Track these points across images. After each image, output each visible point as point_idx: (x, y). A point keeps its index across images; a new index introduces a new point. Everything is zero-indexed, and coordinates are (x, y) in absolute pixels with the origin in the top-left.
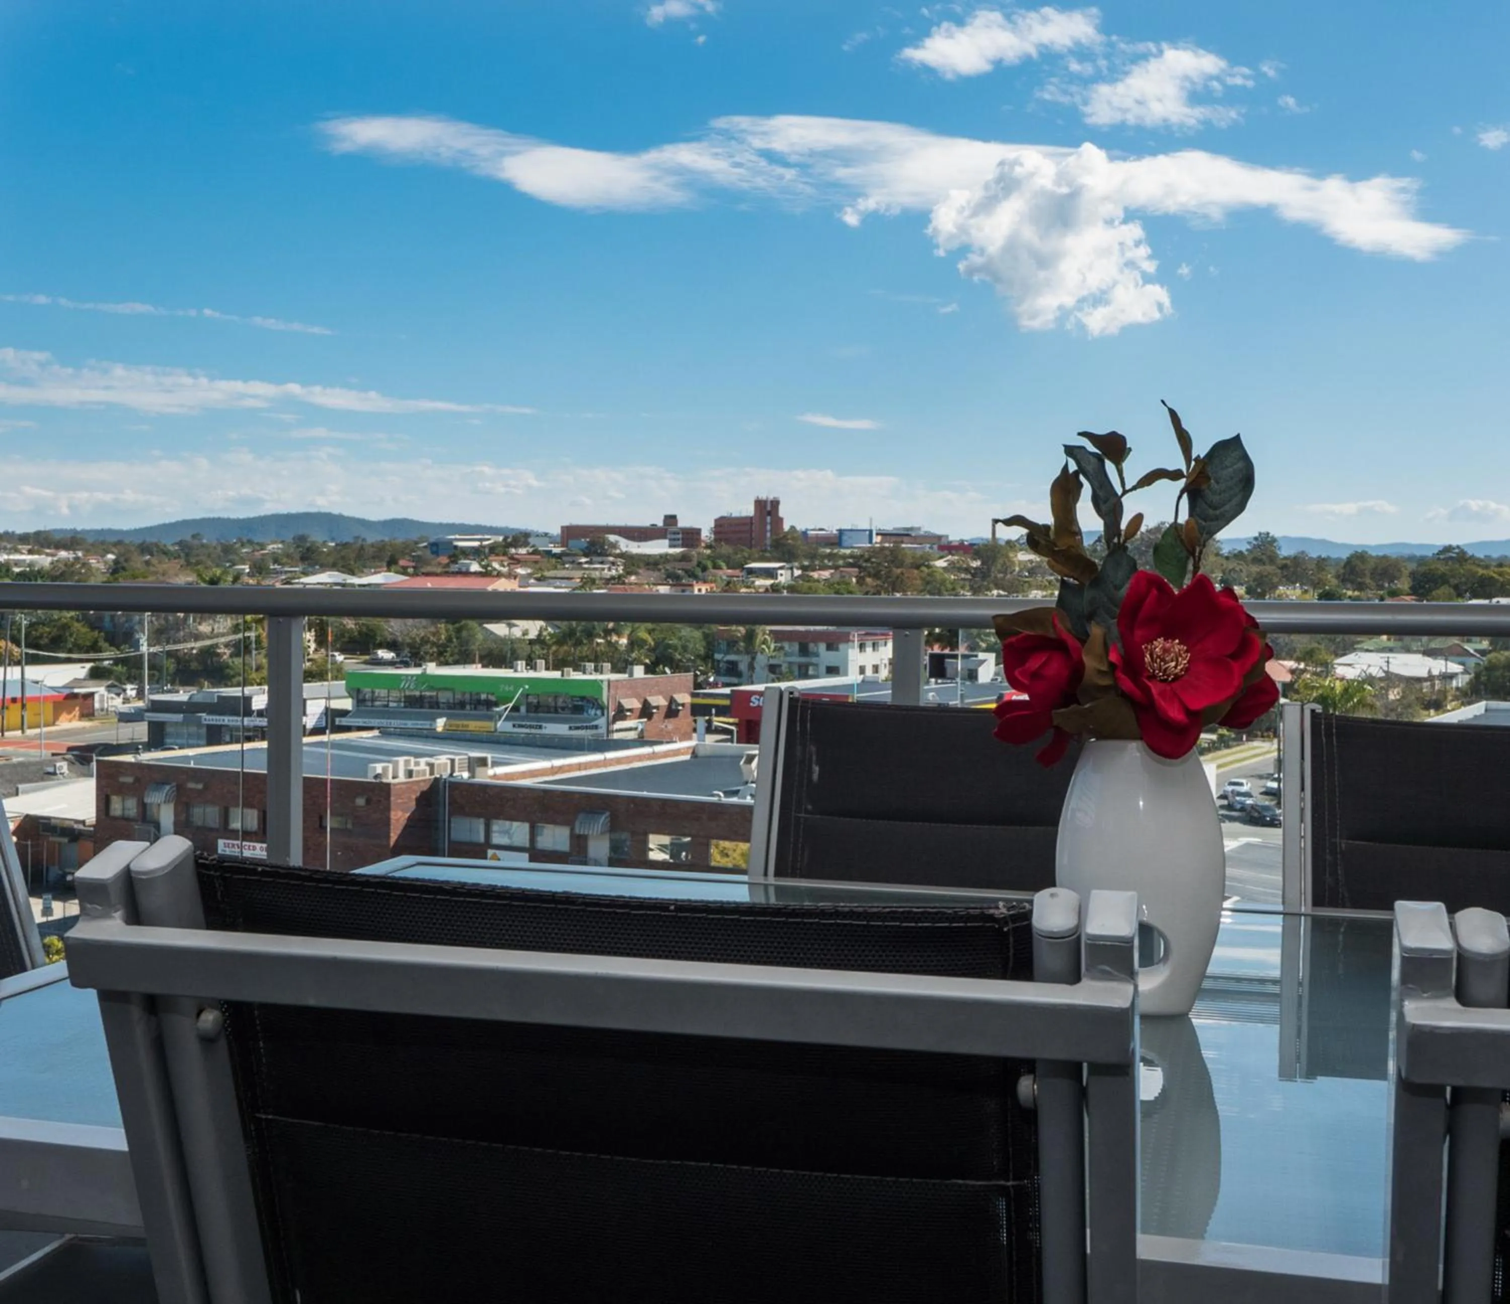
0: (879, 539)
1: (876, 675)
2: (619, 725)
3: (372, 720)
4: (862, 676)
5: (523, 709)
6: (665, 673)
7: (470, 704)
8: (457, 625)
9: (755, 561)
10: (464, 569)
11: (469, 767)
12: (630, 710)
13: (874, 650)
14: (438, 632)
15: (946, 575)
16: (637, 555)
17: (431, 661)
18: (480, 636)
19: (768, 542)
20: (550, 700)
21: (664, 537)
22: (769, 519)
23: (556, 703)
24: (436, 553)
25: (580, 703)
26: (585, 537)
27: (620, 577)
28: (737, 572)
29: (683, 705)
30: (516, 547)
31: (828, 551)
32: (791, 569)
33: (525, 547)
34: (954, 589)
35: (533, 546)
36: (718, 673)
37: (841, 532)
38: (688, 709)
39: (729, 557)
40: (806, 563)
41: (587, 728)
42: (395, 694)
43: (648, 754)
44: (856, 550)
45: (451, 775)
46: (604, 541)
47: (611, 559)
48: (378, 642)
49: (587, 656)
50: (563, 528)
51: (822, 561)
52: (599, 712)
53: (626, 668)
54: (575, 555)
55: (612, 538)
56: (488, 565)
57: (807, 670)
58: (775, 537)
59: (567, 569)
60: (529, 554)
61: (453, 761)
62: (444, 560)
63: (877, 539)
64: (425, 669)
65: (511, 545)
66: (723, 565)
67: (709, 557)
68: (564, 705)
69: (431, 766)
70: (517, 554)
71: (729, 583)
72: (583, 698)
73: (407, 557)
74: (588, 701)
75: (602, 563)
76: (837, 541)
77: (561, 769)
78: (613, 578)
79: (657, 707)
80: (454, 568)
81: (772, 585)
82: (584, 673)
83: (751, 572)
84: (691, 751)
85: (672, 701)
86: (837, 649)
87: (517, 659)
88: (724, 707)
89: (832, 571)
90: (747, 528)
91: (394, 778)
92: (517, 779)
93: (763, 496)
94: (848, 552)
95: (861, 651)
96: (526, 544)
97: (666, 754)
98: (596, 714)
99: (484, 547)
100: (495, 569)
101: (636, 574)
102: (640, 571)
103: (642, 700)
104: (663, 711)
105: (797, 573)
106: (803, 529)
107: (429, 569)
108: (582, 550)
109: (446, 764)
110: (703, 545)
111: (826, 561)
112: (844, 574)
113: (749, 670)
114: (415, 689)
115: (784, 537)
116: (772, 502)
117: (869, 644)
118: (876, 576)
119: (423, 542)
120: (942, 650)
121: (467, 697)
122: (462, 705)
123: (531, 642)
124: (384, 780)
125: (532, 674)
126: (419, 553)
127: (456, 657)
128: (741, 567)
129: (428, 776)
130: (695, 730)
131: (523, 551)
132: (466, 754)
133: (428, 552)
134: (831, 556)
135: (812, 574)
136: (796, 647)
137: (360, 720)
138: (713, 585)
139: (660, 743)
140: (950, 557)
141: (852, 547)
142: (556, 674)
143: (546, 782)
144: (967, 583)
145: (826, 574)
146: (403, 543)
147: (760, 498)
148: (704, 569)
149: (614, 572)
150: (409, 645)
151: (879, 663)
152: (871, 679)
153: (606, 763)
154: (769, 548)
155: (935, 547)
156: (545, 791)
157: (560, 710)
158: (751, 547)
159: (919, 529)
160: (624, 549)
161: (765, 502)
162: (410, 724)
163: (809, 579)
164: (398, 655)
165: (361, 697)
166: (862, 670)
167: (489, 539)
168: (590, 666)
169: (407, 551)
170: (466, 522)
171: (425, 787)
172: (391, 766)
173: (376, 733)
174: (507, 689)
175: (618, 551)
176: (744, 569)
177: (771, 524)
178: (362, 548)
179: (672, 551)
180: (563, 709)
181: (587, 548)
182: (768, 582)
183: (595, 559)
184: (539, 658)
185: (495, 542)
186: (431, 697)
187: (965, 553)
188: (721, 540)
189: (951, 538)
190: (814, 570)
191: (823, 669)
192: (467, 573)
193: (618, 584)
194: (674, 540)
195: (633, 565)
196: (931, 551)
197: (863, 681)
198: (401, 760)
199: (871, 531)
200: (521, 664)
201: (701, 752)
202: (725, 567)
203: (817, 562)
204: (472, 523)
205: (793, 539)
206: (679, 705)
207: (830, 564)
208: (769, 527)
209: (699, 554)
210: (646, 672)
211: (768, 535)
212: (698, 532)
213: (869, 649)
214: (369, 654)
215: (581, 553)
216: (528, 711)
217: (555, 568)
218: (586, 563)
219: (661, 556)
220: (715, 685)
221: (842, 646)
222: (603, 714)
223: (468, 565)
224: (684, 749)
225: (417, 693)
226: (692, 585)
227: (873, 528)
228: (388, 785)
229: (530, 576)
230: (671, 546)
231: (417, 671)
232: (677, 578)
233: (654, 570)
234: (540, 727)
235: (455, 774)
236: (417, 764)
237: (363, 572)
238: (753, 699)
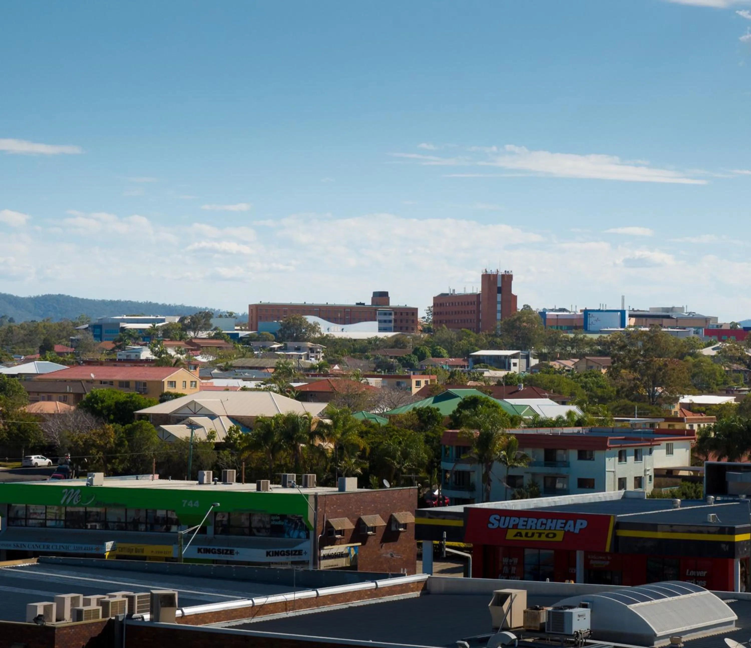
0: (633, 320)
1: (639, 490)
2: (327, 550)
3: (26, 543)
4: (623, 491)
5: (210, 530)
6: (382, 486)
7: (146, 523)
8: (129, 426)
9: (482, 348)
10: (133, 356)
11: (152, 606)
12: (340, 532)
13: (636, 459)
14: (104, 433)
15: (716, 366)
16: (341, 339)
17: (97, 470)
18: (156, 439)
19: (499, 324)
20: (244, 518)
21: (373, 319)
22: (499, 297)
23: (250, 523)
24: (99, 337)
25: (280, 523)
26: (278, 318)
27: (321, 367)
28: (459, 361)
29: (405, 526)
30: (195, 330)
31: (572, 336)
32: (527, 357)
33: (206, 330)
34: (725, 383)
35: (215, 329)
36: (445, 485)
37: (586, 312)
38: (412, 532)
39: (451, 343)
40: (545, 351)
41: (288, 553)
42: (53, 511)
43: (370, 590)
44: (605, 335)
45: (129, 616)
46: (303, 322)
47: (309, 344)
48: (30, 445)
49: (286, 464)
50: (250, 306)
51: (564, 348)
52: (303, 534)
53: (334, 479)
54: (266, 339)
55: (311, 319)
56: (162, 352)
57: (554, 483)
58: (507, 319)
59: (257, 356)
60: (210, 338)
61: (131, 599)
62: (109, 345)
63: (630, 322)
64: (91, 481)
65: (186, 328)
66: (444, 352)
67: (427, 343)
68: (261, 525)
69: (105, 605)
70: (196, 338)
71: (453, 374)
72: (283, 517)
73: (64, 341)
74: (290, 521)
75: (298, 349)
76: (582, 324)
77: (263, 609)
78: (313, 368)
79: (373, 529)
80: (121, 355)
81: (506, 377)
82: (285, 486)
83: (479, 360)
84: (422, 586)
85: (391, 521)
86: (591, 458)
87: (202, 468)
88: (457, 528)
89: (577, 360)
90: (474, 308)
91: (57, 620)
92: (211, 621)
93: (492, 270)
94: (595, 337)
95: (620, 460)
96: (207, 327)
97: (392, 590)
98: (299, 537)
99: (157, 329)
100: (171, 357)
101: (339, 362)
102: (345, 359)
103: (355, 520)
104: (380, 534)
105: (534, 362)
106: (541, 309)
107: (89, 356)
108: (275, 334)
109: (123, 603)
110: (420, 327)
111: (569, 348)
112: (590, 364)
113: (483, 481)
114: (78, 505)
115: (519, 319)
116: (503, 276)
117: (630, 450)
118: (633, 367)
119: (83, 323)
120: (719, 460)
121: (143, 514)
122: (135, 524)
123: (218, 446)
124: (48, 624)
125: (220, 487)
126: (79, 337)
127: (127, 464)
128: (466, 354)
129: (100, 619)
130: (419, 557)
131: (203, 334)
132: (147, 590)
133: (90, 336)
134: (574, 342)
135: (551, 363)
136: (541, 453)
137: (12, 543)
138: (434, 377)
139: (385, 576)
140: (719, 344)
141: (601, 332)
142: (251, 487)
143: (245, 626)
144: (742, 376)
145: (569, 364)
146: (60, 325)
147: (489, 272)
148: (422, 357)
149: (313, 361)
150: (70, 449)
151: (642, 475)
152: (635, 496)
153: (319, 601)
154: (500, 333)
155: (702, 331)
156: (246, 638)
157: (255, 531)
158: (477, 331)
159: (682, 309)
160: (325, 333)
161: (495, 276)
162: (72, 548)
163: (549, 370)
164: (55, 461)
165: (12, 515)
166: (622, 483)
167: (163, 320)
168: (292, 477)
169: (65, 333)
170: (134, 299)
171: (96, 632)
172: (55, 605)
173: (33, 561)
174: (191, 504)
175: (317, 335)
176: (469, 356)
177: (501, 303)
178: (10, 330)
179: (382, 335)
180: (259, 530)
181: (280, 331)
182: (501, 373)
183: (290, 344)
184: (230, 467)
185: (170, 324)
186: (98, 514)
187: (738, 339)
188: (441, 322)
189: (720, 321)
190: (554, 359)
191: (573, 482)
192: (138, 362)
193: (319, 375)
194: (385, 321)
195: (336, 352)
196: (696, 336)
197: (624, 497)
198: (68, 597)
199: (623, 312)
200: (207, 475)
201: (435, 588)
202: (446, 355)
203: (558, 350)
204: (142, 300)
205: (530, 321)
206: (400, 525)
207: (574, 351)
208: (499, 307)
209: (415, 338)
210: (359, 486)
211: (499, 316)
212: (414, 312)
213: (631, 459)
214: (20, 461)
215: (272, 336)
216: (215, 533)
217: (244, 356)
218: (280, 349)
219: (369, 341)
220: (441, 502)
221: (597, 454)
222: (308, 537)
223: (138, 352)
224: (413, 583)
225: (82, 509)
226: (409, 377)
227: (626, 308)
228: (53, 629)
229: (212, 364)
230: (381, 330)
231: (81, 483)
232: (390, 368)
233: (361, 358)
234: (231, 552)
235: (134, 616)
236: (87, 603)
237: (12, 359)
238: (492, 519)
